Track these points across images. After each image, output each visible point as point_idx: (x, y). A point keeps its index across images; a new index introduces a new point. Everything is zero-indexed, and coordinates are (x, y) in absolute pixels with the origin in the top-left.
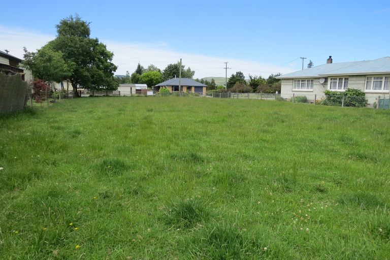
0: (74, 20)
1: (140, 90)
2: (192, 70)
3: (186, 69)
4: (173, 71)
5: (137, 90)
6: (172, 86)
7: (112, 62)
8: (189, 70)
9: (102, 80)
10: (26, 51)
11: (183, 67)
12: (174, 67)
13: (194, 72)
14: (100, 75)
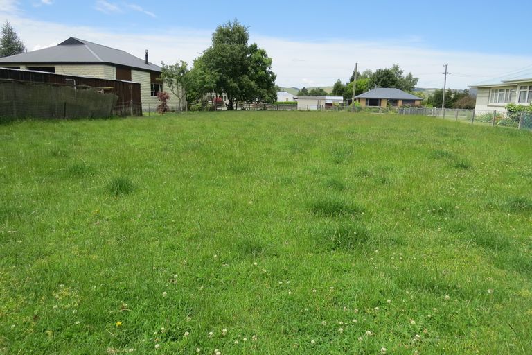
0: (232, 25)
1: (331, 104)
2: (414, 77)
3: (405, 75)
4: (382, 79)
5: (326, 104)
6: (367, 99)
7: (271, 70)
8: (410, 77)
9: (254, 92)
10: (164, 65)
11: (401, 72)
12: (383, 73)
13: (416, 80)
14: (250, 86)
